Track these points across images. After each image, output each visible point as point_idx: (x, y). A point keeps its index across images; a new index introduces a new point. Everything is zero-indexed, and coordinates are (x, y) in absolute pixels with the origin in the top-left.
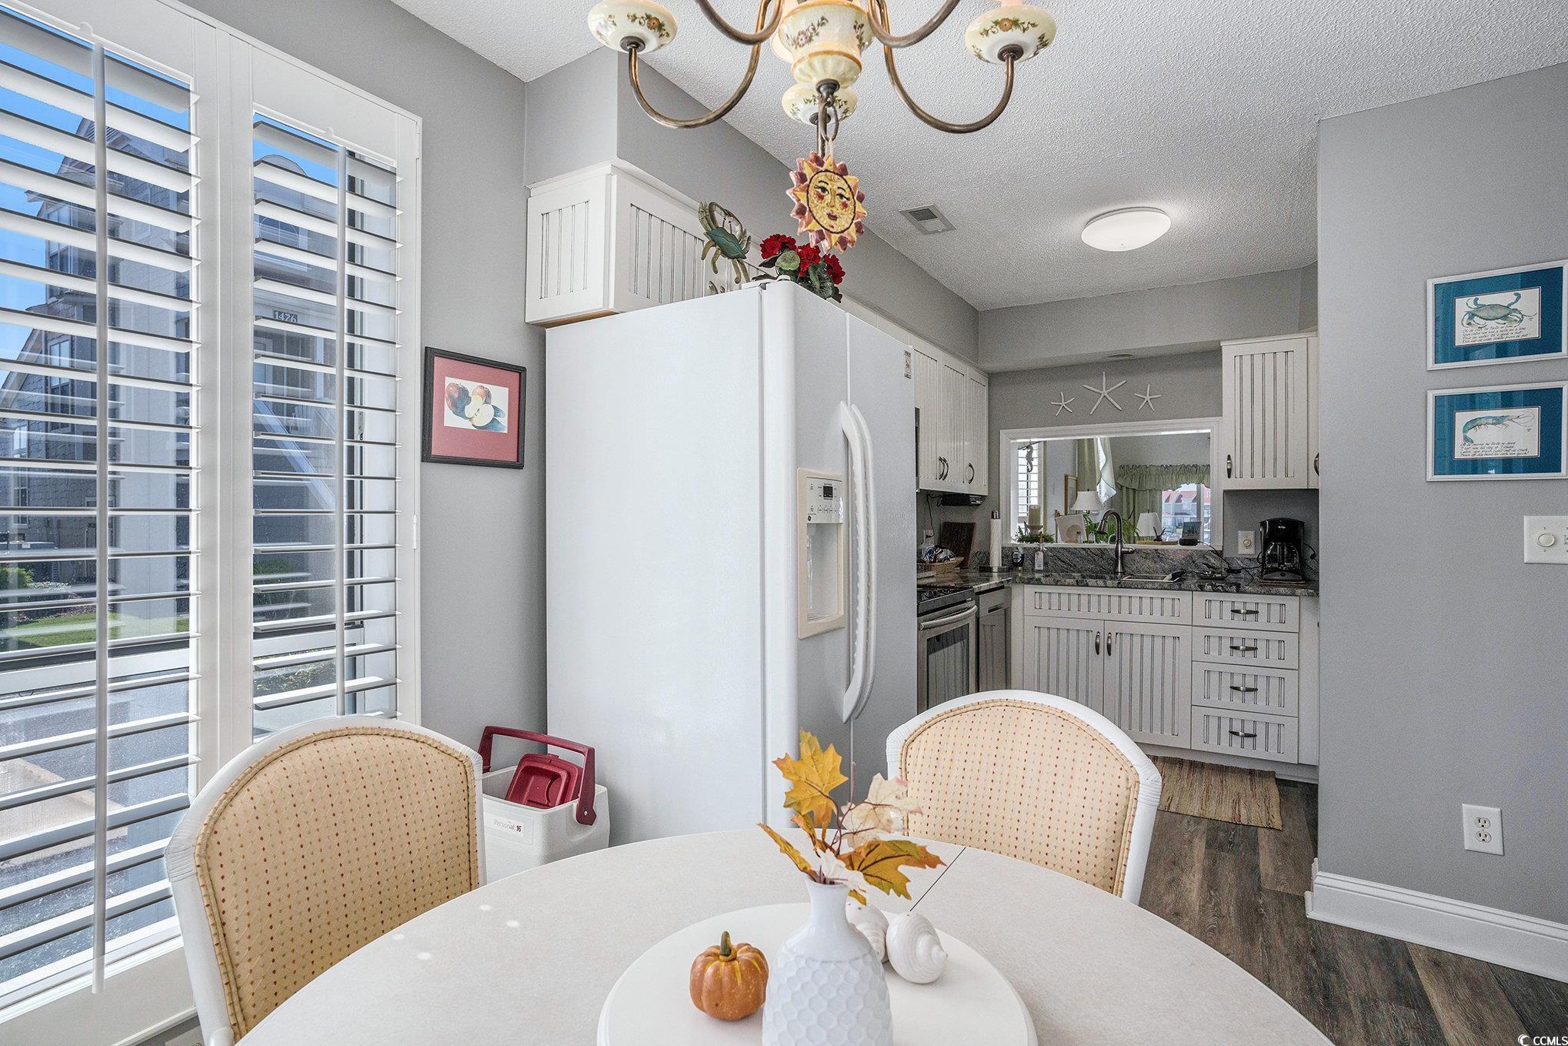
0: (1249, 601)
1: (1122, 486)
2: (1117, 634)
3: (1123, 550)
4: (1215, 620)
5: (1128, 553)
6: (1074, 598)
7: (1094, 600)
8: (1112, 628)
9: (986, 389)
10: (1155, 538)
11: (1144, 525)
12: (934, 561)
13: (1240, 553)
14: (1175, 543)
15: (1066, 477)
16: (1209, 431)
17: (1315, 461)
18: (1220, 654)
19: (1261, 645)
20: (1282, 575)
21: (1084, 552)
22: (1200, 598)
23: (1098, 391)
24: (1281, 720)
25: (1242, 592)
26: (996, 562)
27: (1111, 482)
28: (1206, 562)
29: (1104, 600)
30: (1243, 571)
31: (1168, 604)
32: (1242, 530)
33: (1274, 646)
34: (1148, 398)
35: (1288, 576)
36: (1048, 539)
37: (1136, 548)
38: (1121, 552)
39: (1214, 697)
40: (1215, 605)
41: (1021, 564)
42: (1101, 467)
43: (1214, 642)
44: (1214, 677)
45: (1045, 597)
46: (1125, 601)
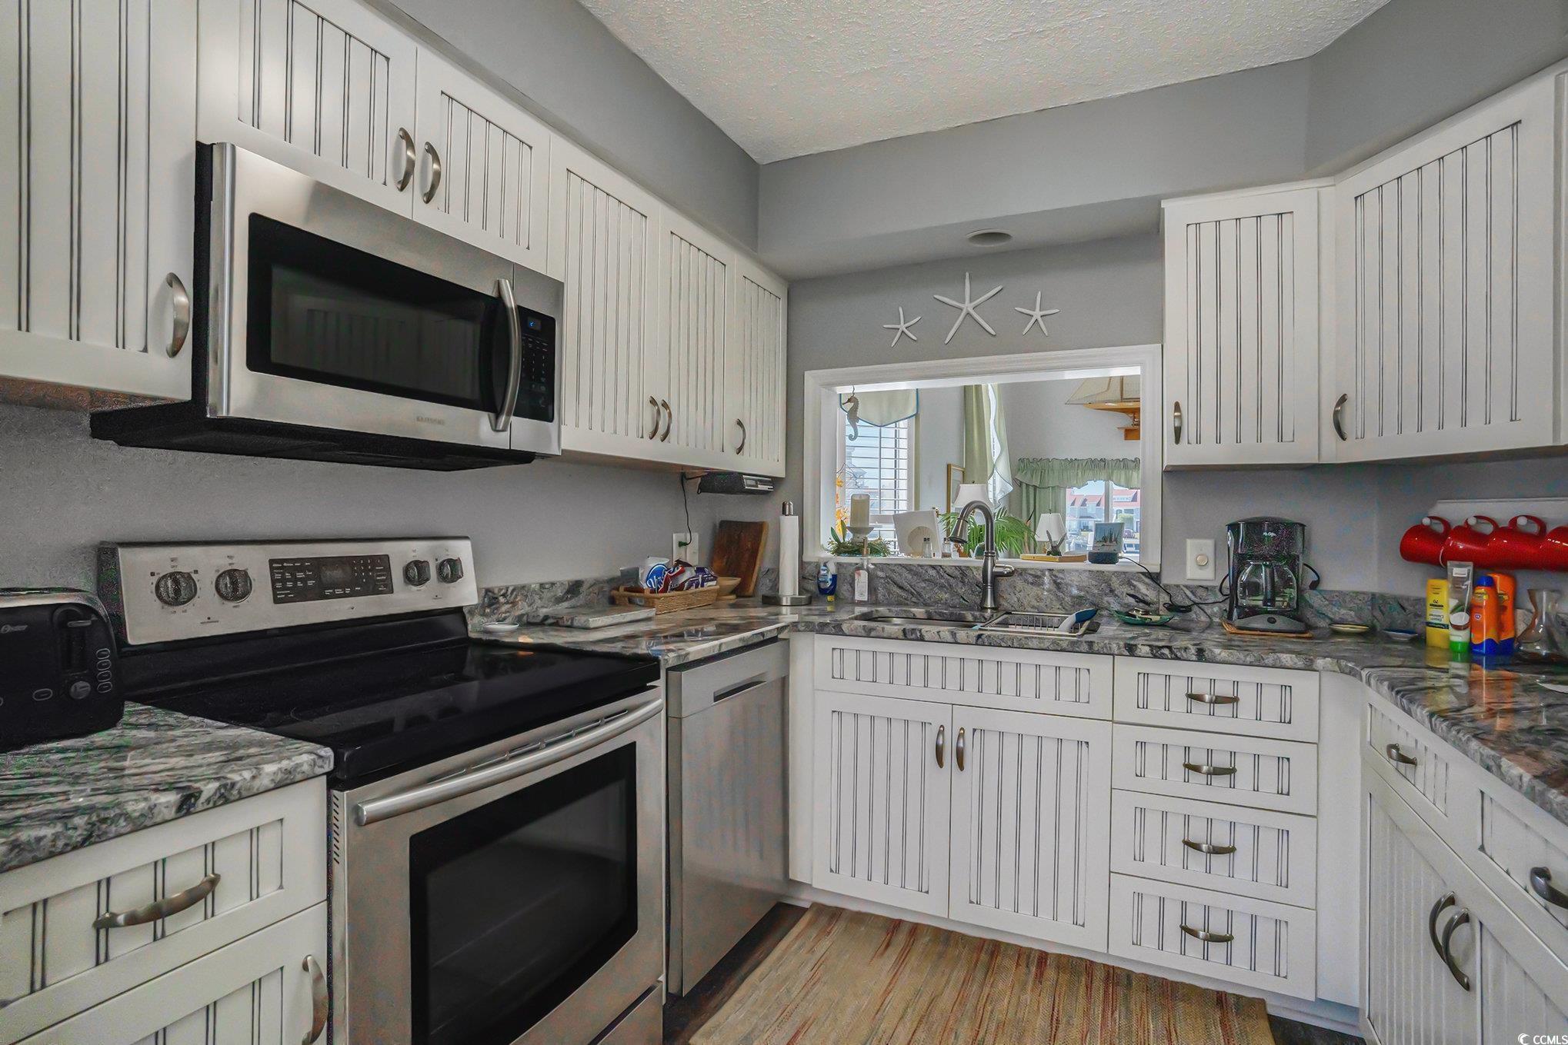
0: (1221, 677)
1: (1021, 483)
2: (974, 730)
3: (995, 570)
4: (1155, 713)
5: (1002, 575)
6: (900, 662)
7: (935, 666)
8: (965, 719)
9: (782, 305)
10: (1050, 549)
11: (1045, 527)
12: (665, 590)
13: (1189, 575)
14: (1080, 559)
15: (949, 467)
16: (1135, 371)
17: (1336, 413)
18: (1164, 778)
19: (1244, 766)
20: (1272, 621)
21: (932, 572)
22: (1128, 669)
23: (954, 303)
24: (1281, 912)
25: (1207, 661)
26: (789, 587)
27: (1007, 475)
28: (1132, 592)
29: (953, 667)
30: (1195, 608)
31: (1068, 677)
32: (1192, 537)
33: (1268, 768)
34: (1037, 314)
35: (1281, 623)
36: (877, 549)
37: (1018, 566)
38: (992, 572)
39: (1152, 859)
40: (1156, 684)
41: (832, 591)
42: (995, 458)
43: (1154, 754)
44: (1153, 821)
45: (850, 658)
46: (990, 670)
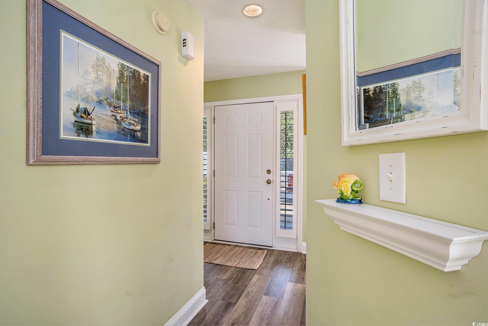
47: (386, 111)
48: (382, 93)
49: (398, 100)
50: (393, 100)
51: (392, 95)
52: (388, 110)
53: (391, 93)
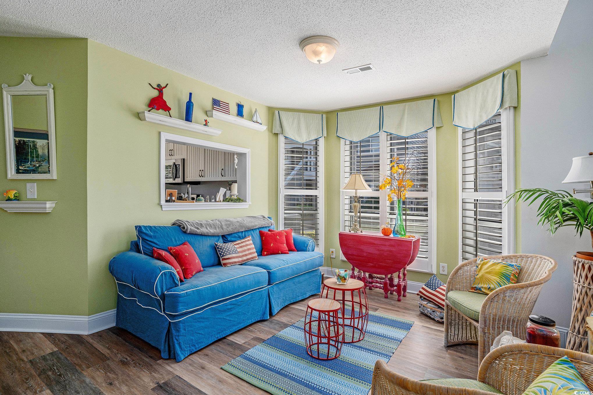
47: (29, 156)
48: (26, 145)
49: (37, 151)
50: (34, 151)
51: (33, 147)
52: (30, 156)
53: (32, 146)
